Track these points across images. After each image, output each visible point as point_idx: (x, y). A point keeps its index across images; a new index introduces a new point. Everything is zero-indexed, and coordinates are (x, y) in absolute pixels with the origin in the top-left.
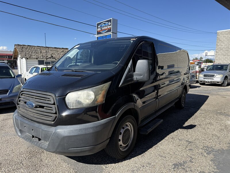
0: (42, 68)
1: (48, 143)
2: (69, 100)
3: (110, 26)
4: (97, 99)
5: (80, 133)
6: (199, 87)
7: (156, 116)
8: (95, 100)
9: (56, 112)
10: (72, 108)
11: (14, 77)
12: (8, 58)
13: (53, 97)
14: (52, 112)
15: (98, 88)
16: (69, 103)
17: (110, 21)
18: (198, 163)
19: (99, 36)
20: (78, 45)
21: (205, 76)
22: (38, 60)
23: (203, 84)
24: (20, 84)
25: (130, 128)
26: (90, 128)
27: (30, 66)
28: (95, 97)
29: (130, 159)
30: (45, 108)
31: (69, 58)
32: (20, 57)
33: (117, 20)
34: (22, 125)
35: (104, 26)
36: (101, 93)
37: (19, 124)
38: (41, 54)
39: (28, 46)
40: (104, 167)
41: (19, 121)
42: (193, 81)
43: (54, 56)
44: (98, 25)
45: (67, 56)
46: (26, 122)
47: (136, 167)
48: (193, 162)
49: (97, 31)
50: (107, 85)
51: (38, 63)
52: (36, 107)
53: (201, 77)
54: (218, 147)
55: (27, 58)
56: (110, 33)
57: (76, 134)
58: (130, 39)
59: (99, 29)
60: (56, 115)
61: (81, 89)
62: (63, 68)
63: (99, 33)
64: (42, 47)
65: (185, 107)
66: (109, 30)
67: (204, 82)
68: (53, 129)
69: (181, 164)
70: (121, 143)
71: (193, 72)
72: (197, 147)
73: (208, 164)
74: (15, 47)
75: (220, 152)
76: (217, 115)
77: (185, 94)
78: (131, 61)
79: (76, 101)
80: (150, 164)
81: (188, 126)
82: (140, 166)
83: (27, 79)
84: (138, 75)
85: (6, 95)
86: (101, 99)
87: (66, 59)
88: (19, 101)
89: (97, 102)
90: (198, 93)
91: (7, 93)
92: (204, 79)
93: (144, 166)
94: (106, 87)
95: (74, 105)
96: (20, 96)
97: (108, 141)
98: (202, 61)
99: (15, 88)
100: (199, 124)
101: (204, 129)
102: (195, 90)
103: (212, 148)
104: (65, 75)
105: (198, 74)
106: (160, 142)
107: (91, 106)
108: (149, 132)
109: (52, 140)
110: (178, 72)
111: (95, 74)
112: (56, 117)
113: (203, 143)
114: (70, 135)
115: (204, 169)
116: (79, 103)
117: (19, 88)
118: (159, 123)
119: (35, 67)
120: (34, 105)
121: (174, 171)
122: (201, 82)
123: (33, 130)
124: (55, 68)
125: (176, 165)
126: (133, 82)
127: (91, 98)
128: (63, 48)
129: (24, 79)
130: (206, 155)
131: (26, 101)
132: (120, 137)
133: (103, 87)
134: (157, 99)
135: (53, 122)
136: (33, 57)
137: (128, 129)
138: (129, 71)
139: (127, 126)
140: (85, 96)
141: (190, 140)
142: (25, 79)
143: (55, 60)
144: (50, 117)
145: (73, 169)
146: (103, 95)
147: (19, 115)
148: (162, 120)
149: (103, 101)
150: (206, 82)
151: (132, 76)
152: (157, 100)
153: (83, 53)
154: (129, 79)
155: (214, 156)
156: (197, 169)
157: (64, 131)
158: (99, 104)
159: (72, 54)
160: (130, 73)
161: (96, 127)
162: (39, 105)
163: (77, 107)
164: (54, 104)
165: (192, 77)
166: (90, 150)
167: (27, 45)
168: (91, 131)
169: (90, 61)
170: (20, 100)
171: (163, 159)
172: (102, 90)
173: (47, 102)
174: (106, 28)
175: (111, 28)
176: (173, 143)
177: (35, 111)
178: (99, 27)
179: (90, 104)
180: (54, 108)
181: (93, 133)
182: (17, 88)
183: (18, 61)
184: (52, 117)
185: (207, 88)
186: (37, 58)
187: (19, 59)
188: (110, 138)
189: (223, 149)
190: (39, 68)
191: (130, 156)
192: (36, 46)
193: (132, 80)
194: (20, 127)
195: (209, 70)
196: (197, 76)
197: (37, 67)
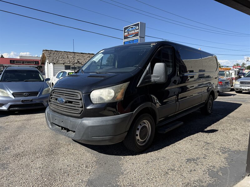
0: (68, 73)
1: (74, 134)
2: (93, 96)
3: (138, 30)
4: (116, 96)
5: (102, 124)
6: (234, 95)
7: (176, 119)
8: (115, 97)
9: (82, 106)
10: (95, 103)
11: (43, 81)
12: (34, 64)
13: (80, 94)
14: (79, 106)
15: (117, 87)
16: (93, 99)
17: (137, 25)
18: (211, 159)
19: (126, 40)
20: (103, 50)
21: (241, 83)
22: (65, 65)
23: (240, 92)
24: (48, 87)
25: (147, 126)
26: (110, 120)
27: (57, 71)
28: (115, 95)
29: (147, 153)
30: (73, 103)
31: (95, 62)
32: (48, 62)
33: (145, 24)
34: (53, 118)
35: (131, 30)
36: (120, 91)
37: (50, 118)
38: (68, 59)
39: (56, 51)
40: (122, 158)
41: (51, 115)
42: (227, 89)
43: (80, 61)
44: (125, 29)
45: (92, 60)
46: (57, 116)
47: (151, 159)
48: (206, 159)
49: (124, 36)
50: (125, 85)
51: (64, 68)
52: (66, 102)
53: (237, 84)
54: (236, 148)
55: (55, 63)
56: (138, 37)
57: (98, 125)
58: (150, 44)
59: (126, 34)
60: (82, 109)
61: (103, 87)
62: (89, 71)
63: (126, 37)
64: (69, 52)
65: (212, 114)
66: (136, 35)
67: (241, 90)
68: (79, 121)
69: (194, 160)
70: (138, 138)
71: (229, 79)
72: (214, 147)
73: (220, 160)
74: (43, 52)
75: (236, 152)
76: (245, 122)
77: (212, 100)
78: (150, 64)
79: (99, 97)
80: (165, 158)
81: (210, 130)
82: (155, 159)
83: (54, 84)
84: (155, 77)
85: (36, 97)
86: (120, 96)
87: (92, 63)
88: (51, 99)
89: (116, 99)
90: (231, 101)
91: (37, 95)
92: (240, 86)
93: (159, 159)
94: (124, 87)
95: (97, 100)
96: (52, 94)
97: (126, 133)
98: (245, 67)
99: (44, 91)
100: (223, 129)
101: (227, 133)
102: (229, 98)
103: (229, 149)
104: (90, 76)
105: (234, 81)
106: (178, 142)
107: (111, 101)
108: (166, 132)
109: (78, 129)
110: (208, 77)
111: (116, 75)
112: (82, 110)
113: (221, 144)
114: (93, 125)
115: (215, 164)
116: (101, 99)
117: (48, 91)
118: (178, 125)
119: (61, 72)
120: (64, 100)
121: (186, 164)
122: (237, 89)
123: (62, 122)
124: (82, 71)
125: (189, 160)
126: (150, 83)
127: (112, 95)
128: (89, 54)
129: (51, 84)
130: (221, 154)
131: (57, 97)
132: (138, 133)
133: (122, 86)
134: (177, 101)
135: (79, 115)
136: (60, 62)
137: (145, 127)
138: (147, 73)
139: (144, 123)
140: (107, 93)
141: (208, 142)
142: (53, 83)
143: (81, 65)
144: (77, 111)
145: (96, 158)
146: (122, 93)
147: (50, 111)
148: (182, 123)
149: (122, 98)
150: (243, 89)
151: (150, 78)
152: (177, 103)
153: (110, 59)
154: (147, 80)
155: (229, 155)
156: (209, 164)
157: (88, 122)
158: (118, 100)
159: (97, 59)
160: (148, 75)
161: (116, 120)
162: (68, 101)
163: (99, 103)
164: (81, 100)
165: (226, 84)
166: (110, 140)
167: (54, 50)
168: (111, 123)
169: (114, 65)
170: (52, 97)
171: (178, 155)
172: (121, 89)
173: (75, 98)
174: (133, 32)
175: (138, 32)
176: (191, 143)
177: (64, 106)
178: (126, 31)
179: (110, 100)
180: (81, 103)
181: (112, 124)
182: (45, 90)
183: (45, 66)
184: (78, 111)
185: (243, 96)
186: (64, 63)
187: (46, 64)
188: (128, 131)
189: (240, 150)
190: (66, 72)
191: (147, 151)
192: (63, 51)
193: (150, 81)
194: (51, 120)
195: (247, 77)
196: (233, 83)
197: (64, 72)
